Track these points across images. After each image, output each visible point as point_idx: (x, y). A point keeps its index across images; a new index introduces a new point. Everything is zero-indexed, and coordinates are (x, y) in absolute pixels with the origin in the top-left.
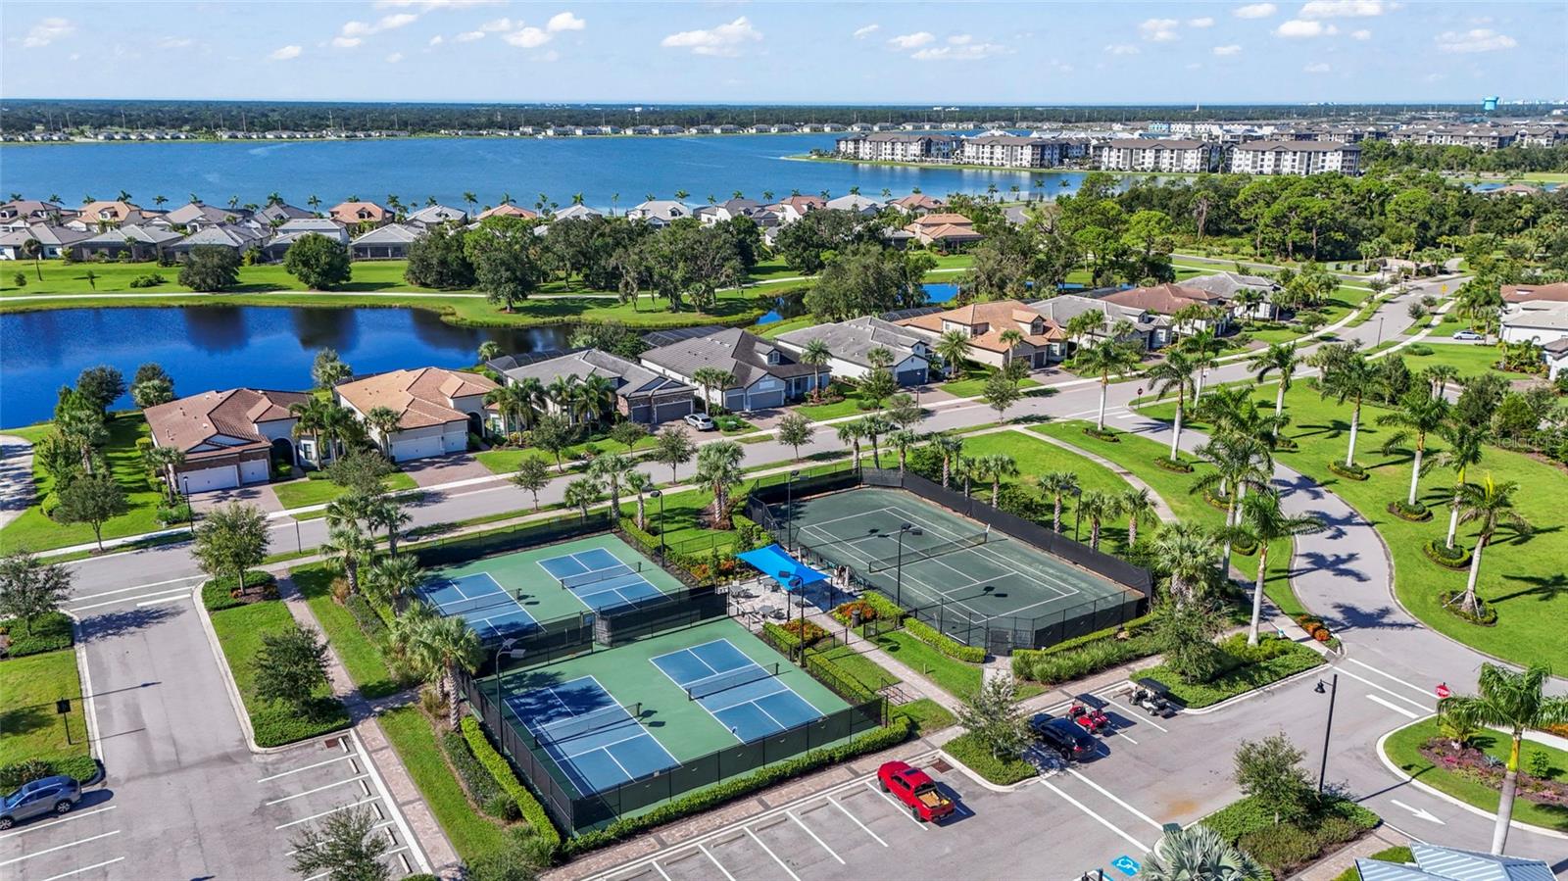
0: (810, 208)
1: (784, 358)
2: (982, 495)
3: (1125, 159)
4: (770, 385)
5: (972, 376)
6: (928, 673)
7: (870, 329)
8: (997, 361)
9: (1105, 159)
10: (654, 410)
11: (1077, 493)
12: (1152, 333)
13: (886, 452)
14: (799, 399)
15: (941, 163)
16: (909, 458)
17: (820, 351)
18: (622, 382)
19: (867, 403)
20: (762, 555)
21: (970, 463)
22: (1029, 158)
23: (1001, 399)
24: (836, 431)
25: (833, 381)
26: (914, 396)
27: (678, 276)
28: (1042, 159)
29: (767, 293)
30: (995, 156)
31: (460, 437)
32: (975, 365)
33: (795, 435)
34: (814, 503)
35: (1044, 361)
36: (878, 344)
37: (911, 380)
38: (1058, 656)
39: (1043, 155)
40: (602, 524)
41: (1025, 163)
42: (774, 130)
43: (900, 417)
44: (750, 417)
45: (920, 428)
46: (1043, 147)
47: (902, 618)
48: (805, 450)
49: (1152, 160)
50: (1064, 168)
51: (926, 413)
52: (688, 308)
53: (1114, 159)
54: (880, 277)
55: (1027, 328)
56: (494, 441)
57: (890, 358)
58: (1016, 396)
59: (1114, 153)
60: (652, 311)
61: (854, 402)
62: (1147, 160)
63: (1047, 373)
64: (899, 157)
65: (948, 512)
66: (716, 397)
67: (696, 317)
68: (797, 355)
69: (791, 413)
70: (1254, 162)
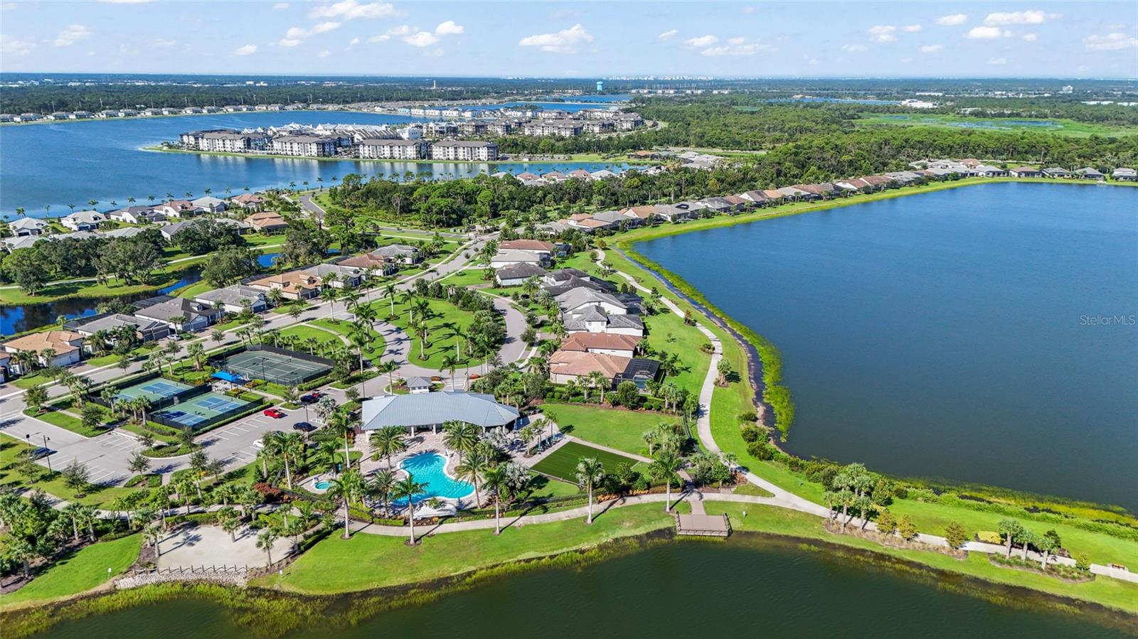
0: (182, 208)
1: (204, 307)
2: (288, 348)
3: (373, 151)
4: (201, 319)
5: (285, 305)
6: (275, 394)
7: (238, 290)
8: (295, 297)
9: (361, 152)
10: (154, 335)
11: (316, 343)
12: (360, 278)
13: (254, 338)
14: (213, 323)
15: (259, 153)
16: (263, 340)
17: (220, 304)
18: (137, 326)
19: (242, 321)
20: (218, 373)
21: (283, 338)
22: (316, 151)
23: (295, 313)
24: (235, 334)
25: (226, 314)
26: (261, 316)
27: (130, 268)
28: (324, 151)
29: (176, 269)
30: (294, 149)
31: (76, 356)
32: (286, 300)
33: (218, 337)
34: (231, 358)
35: (314, 294)
36: (243, 297)
37: (258, 310)
38: (311, 384)
39: (324, 149)
40: (156, 375)
41: (313, 154)
42: (121, 114)
43: (257, 326)
44: (195, 333)
45: (265, 329)
46: (323, 145)
47: (266, 384)
48: (222, 342)
49: (389, 152)
50: (338, 158)
51: (267, 322)
52: (136, 283)
53: (367, 152)
54: (238, 262)
55: (306, 282)
56: (89, 356)
57: (249, 301)
58: (301, 312)
59: (366, 148)
60: (116, 286)
61: (237, 321)
62: (386, 152)
63: (316, 299)
64: (230, 149)
65: (278, 355)
66: (179, 327)
67: (142, 288)
68: (210, 305)
69: (212, 329)
70: (444, 153)
